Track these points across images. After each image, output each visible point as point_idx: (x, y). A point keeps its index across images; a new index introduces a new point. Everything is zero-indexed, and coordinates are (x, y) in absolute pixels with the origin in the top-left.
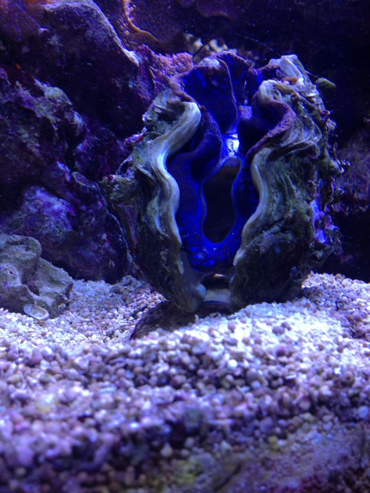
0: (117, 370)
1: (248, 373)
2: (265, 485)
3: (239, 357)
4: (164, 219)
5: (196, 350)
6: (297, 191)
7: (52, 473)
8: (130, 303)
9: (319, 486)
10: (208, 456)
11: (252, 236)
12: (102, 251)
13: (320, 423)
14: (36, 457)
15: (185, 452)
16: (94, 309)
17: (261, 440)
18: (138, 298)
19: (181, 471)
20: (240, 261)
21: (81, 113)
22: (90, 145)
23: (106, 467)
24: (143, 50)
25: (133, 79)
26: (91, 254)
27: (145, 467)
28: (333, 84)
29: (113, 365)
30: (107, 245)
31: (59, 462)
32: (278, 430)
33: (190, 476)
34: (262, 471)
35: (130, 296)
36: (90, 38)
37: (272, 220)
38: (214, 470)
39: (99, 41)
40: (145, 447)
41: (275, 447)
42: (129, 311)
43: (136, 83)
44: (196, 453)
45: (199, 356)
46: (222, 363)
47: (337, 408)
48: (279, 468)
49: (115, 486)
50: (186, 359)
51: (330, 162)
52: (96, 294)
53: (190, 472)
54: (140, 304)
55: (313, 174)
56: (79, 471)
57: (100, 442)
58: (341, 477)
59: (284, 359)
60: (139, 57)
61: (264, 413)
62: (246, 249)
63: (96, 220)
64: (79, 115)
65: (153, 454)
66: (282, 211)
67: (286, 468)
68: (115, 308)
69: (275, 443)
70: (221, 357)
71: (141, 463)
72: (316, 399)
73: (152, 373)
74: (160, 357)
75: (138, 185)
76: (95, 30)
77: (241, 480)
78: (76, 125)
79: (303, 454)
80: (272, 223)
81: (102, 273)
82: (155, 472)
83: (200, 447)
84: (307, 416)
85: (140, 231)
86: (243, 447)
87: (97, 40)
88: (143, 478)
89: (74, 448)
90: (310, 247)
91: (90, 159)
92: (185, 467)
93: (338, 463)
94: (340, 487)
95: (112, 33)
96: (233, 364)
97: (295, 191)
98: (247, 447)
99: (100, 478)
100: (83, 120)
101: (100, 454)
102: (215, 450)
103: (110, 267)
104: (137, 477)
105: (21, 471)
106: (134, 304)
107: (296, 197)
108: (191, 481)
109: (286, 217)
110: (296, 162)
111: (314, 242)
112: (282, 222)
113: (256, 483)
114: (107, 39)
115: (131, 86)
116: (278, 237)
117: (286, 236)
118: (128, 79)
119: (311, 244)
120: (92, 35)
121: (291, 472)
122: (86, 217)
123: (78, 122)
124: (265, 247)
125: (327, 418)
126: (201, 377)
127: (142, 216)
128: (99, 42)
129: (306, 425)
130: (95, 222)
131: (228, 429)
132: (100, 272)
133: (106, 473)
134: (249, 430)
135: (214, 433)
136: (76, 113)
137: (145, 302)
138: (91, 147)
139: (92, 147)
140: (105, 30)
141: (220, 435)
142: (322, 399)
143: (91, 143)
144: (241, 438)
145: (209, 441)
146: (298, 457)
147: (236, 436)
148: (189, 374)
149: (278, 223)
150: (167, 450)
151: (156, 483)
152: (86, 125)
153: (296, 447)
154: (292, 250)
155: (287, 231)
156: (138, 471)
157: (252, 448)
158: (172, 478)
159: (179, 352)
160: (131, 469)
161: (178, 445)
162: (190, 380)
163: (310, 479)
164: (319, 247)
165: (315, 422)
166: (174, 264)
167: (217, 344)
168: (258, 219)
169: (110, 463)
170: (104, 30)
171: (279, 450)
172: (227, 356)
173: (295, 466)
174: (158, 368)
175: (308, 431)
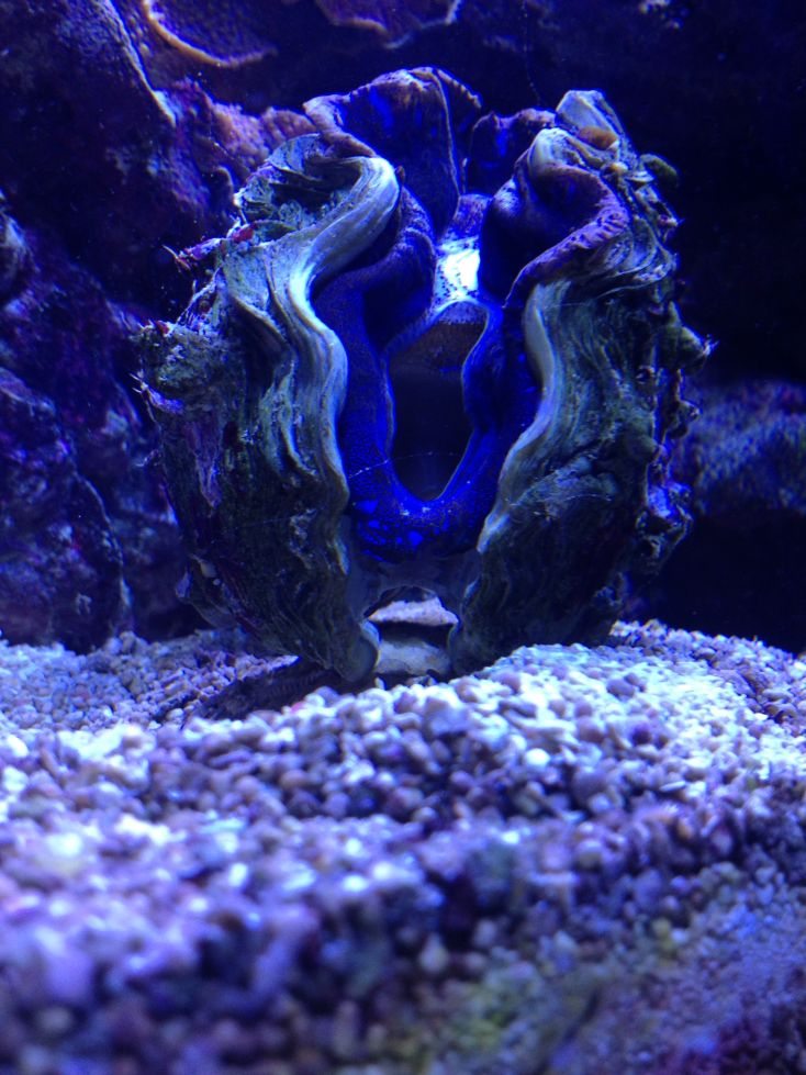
0: (235, 779)
1: (578, 776)
2: (647, 1048)
3: (550, 742)
4: (308, 433)
5: (438, 726)
6: (621, 383)
7: (142, 1025)
8: (143, 692)
9: (752, 1045)
10: (526, 970)
11: (525, 479)
12: (58, 571)
13: (751, 886)
14: (100, 972)
15: (474, 961)
16: (48, 706)
17: (638, 928)
18: (164, 679)
19: (467, 1014)
20: (494, 542)
21: (23, 224)
22: (42, 305)
23: (286, 1005)
24: (185, 90)
25: (158, 154)
26: (30, 575)
27: (384, 1003)
28: (673, 170)
29: (223, 767)
30: (71, 554)
31: (164, 989)
32: (671, 903)
33: (488, 1026)
34: (644, 1012)
35: (142, 677)
36: (67, 39)
37: (570, 445)
38: (542, 1011)
39: (90, 48)
40: (381, 946)
41: (667, 946)
42: (144, 710)
43: (167, 166)
44: (502, 964)
45: (449, 739)
46: (510, 755)
47: (782, 847)
48: (675, 1000)
49: (310, 1059)
50: (419, 748)
51: (681, 332)
52: (47, 672)
53: (489, 1015)
54: (174, 691)
55: (648, 352)
56: (217, 1017)
57: (268, 934)
58: (792, 1023)
59: (649, 749)
60: (176, 104)
61: (644, 858)
62: (511, 512)
63: (49, 487)
64: (18, 227)
65: (402, 965)
66: (596, 423)
67: (688, 1002)
68: (104, 703)
69: (665, 937)
70: (505, 742)
71: (375, 989)
72: (741, 826)
73: (330, 787)
74: (346, 747)
75: (233, 349)
76: (80, 20)
77: (598, 1036)
78: (10, 251)
79: (722, 965)
80: (571, 451)
81: (54, 627)
82: (406, 1017)
83: (511, 946)
84: (727, 869)
85: (231, 467)
86: (602, 945)
87: (84, 45)
88: (377, 1033)
89: (205, 947)
90: (637, 526)
91: (39, 338)
92: (477, 999)
93: (787, 988)
94: (791, 1049)
95: (120, 34)
96: (538, 758)
97: (618, 383)
98: (611, 946)
99: (272, 1036)
100: (27, 240)
101: (270, 967)
102: (542, 956)
103: (78, 612)
104: (362, 1033)
105: (56, 1020)
106: (156, 694)
107: (622, 396)
108: (490, 1041)
109: (604, 438)
110: (620, 315)
111: (644, 513)
112: (596, 451)
113: (630, 1043)
114: (109, 47)
115: (152, 170)
116: (587, 484)
117: (603, 486)
118: (146, 154)
119: (639, 520)
120: (71, 31)
121: (699, 1014)
122: (23, 477)
123: (14, 244)
124: (558, 506)
125: (765, 873)
126: (462, 791)
127: (240, 429)
128: (89, 52)
129: (725, 892)
130: (45, 492)
131: (568, 899)
132: (50, 623)
133: (284, 1023)
134: (613, 901)
135: (540, 907)
136: (12, 221)
137: (186, 687)
138: (41, 310)
139: (44, 308)
140: (105, 25)
141: (552, 915)
142: (753, 826)
143: (42, 300)
144: (599, 924)
145: (530, 929)
146: (712, 974)
147: (587, 918)
148: (428, 786)
149: (585, 452)
150: (434, 956)
151: (408, 1048)
152: (31, 254)
153: (708, 948)
154: (607, 522)
155: (602, 475)
156: (368, 1014)
157: (620, 948)
158: (448, 1033)
159: (394, 732)
160: (348, 1010)
161: (459, 941)
162: (433, 799)
163: (737, 1030)
164: (655, 525)
165: (742, 885)
166: (325, 548)
167: (486, 714)
168: (540, 439)
169: (295, 992)
170: (102, 22)
171: (673, 956)
172: (519, 742)
173: (707, 995)
174: (345, 773)
175: (730, 905)
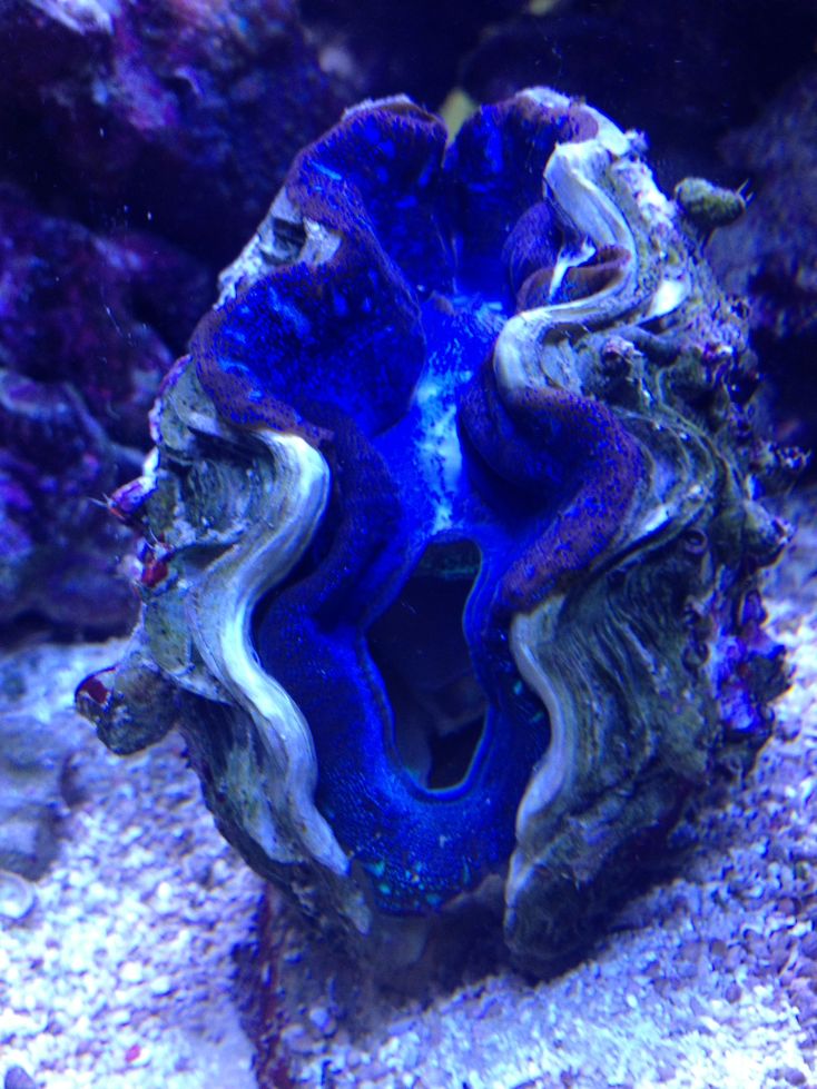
25: (102, 74)
43: (115, 85)
80: (597, 792)
97: (652, 669)
107: (658, 690)
110: (644, 580)
124: (587, 868)
149: (616, 790)
